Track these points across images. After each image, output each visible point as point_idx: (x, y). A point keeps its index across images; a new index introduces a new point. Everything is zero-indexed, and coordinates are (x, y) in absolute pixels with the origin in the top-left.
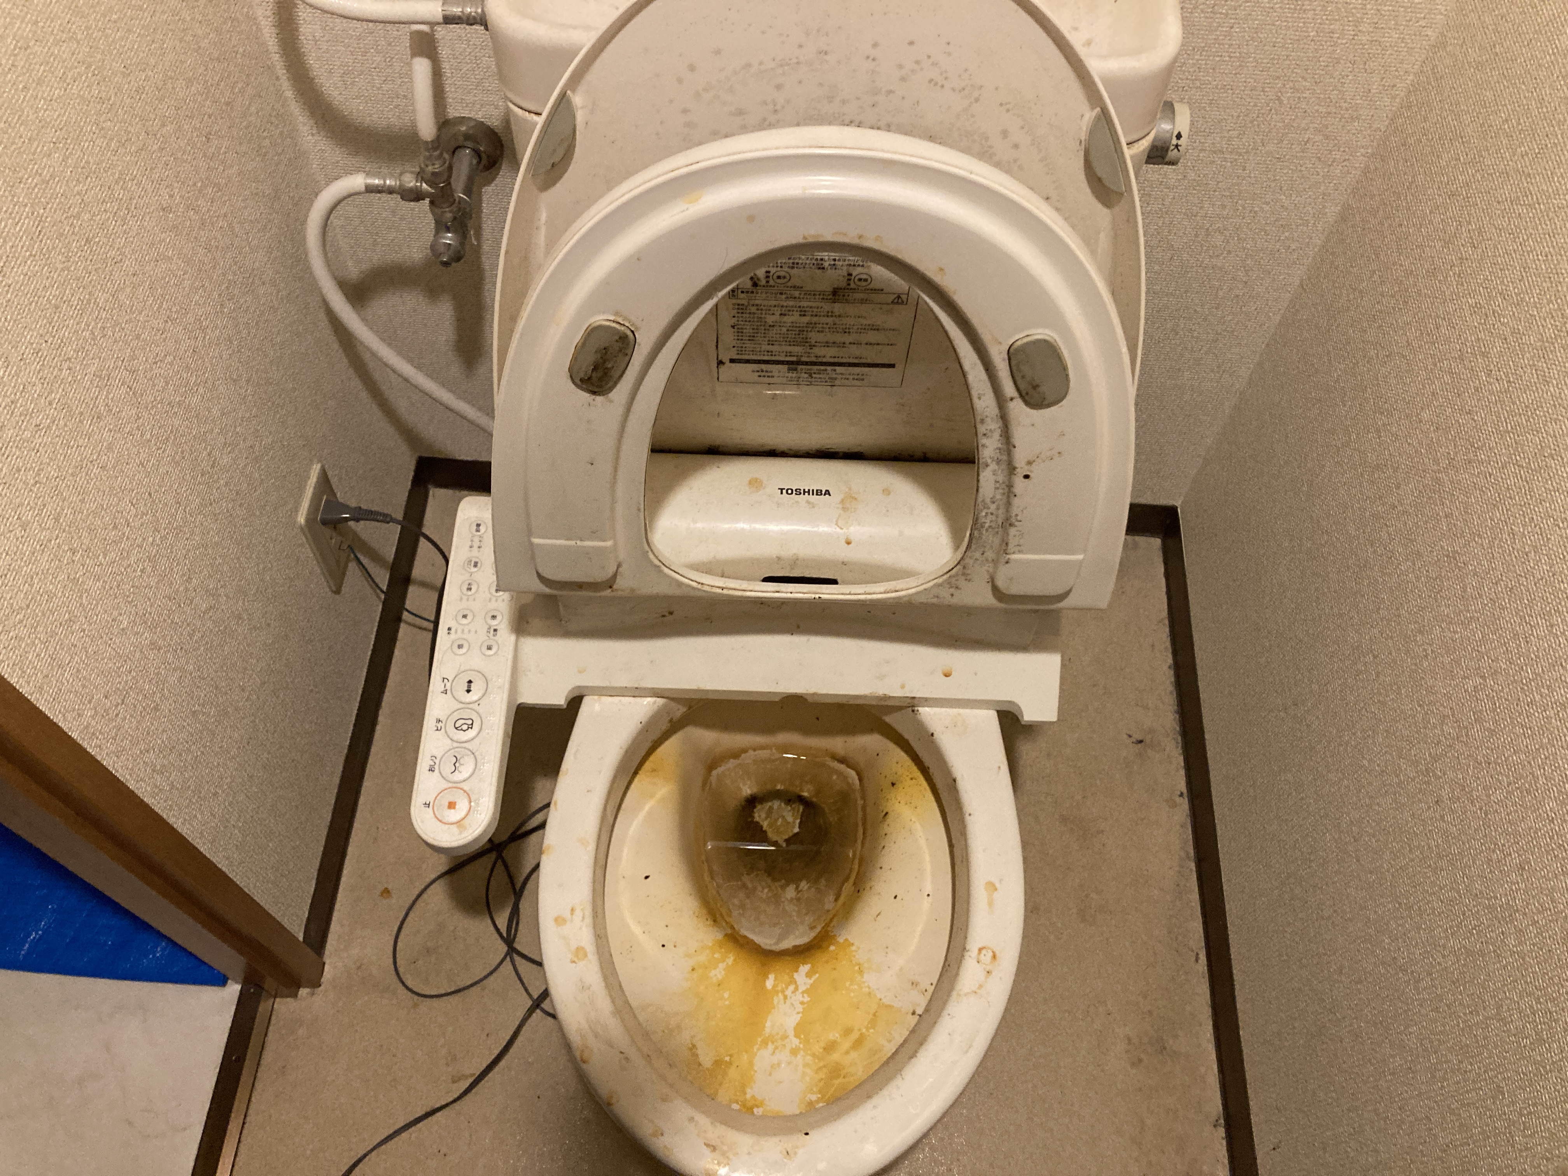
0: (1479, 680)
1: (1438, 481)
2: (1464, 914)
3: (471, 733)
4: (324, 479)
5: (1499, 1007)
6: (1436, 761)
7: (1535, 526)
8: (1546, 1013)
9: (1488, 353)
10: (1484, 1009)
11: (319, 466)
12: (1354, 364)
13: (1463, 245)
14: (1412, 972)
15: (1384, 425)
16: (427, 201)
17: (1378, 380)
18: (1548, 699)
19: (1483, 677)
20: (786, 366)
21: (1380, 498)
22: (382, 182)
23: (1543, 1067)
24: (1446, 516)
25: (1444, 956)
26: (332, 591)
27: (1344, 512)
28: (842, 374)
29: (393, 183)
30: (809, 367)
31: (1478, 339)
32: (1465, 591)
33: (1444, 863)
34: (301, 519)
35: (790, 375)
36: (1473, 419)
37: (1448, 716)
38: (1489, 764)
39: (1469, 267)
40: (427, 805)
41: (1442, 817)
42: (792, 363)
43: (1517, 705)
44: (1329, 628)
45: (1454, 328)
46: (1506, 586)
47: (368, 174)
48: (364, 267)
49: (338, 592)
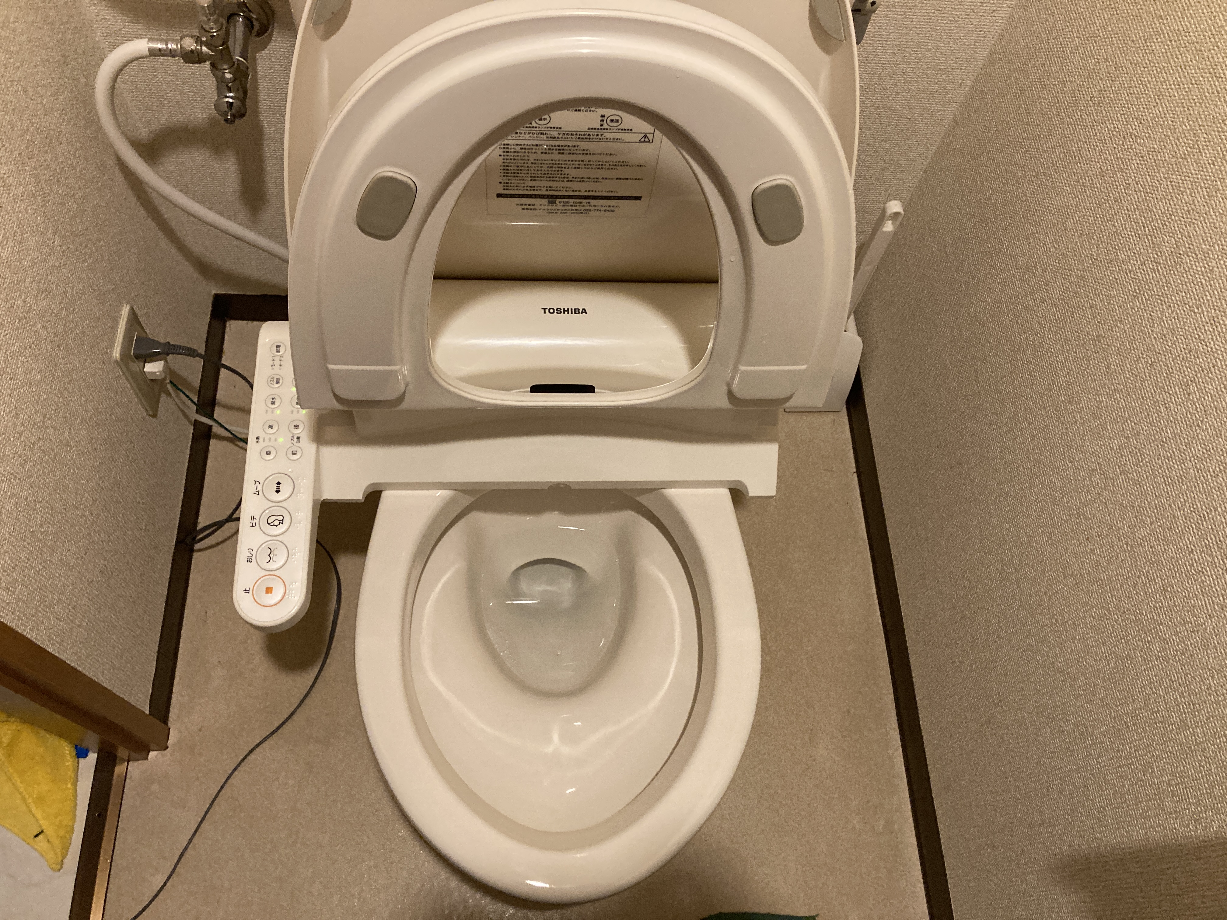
0: (1123, 440)
1: (1083, 278)
2: (1113, 627)
3: (282, 528)
4: (134, 318)
5: (1146, 700)
6: (1086, 506)
7: (1172, 313)
8: (1189, 704)
9: (1126, 169)
10: (1133, 701)
11: (128, 306)
12: (1004, 184)
13: (1101, 79)
14: (1068, 673)
15: (1033, 233)
16: (208, 63)
17: (1026, 196)
18: (1187, 453)
19: (1127, 438)
20: (546, 200)
21: (1031, 294)
22: (164, 46)
23: (1188, 748)
24: (1091, 307)
25: (1096, 661)
26: (150, 415)
27: (999, 307)
28: (595, 206)
29: (175, 47)
30: (567, 200)
31: (1117, 158)
32: (1108, 368)
33: (1096, 587)
34: (116, 354)
35: (550, 207)
36: (1114, 225)
37: (1096, 470)
38: (1133, 507)
39: (1108, 97)
40: (247, 591)
41: (1092, 551)
42: (552, 196)
43: (1158, 459)
44: (987, 402)
45: (1095, 149)
46: (1147, 362)
47: (151, 40)
48: (153, 127)
49: (154, 416)
